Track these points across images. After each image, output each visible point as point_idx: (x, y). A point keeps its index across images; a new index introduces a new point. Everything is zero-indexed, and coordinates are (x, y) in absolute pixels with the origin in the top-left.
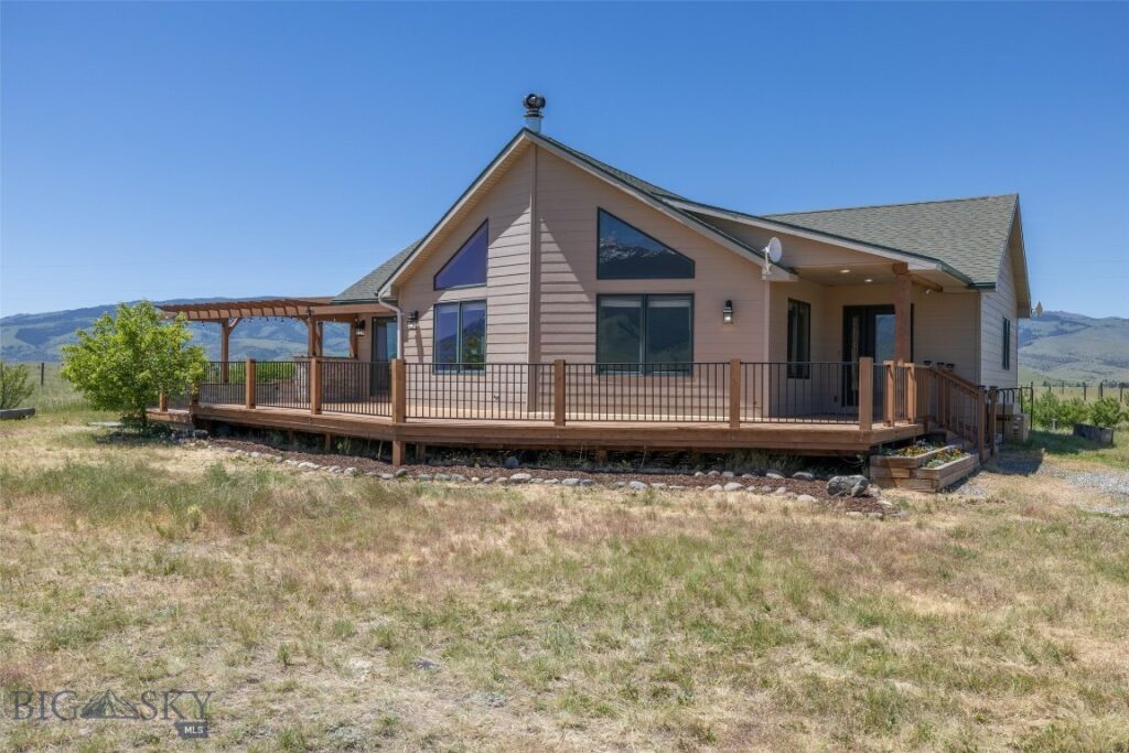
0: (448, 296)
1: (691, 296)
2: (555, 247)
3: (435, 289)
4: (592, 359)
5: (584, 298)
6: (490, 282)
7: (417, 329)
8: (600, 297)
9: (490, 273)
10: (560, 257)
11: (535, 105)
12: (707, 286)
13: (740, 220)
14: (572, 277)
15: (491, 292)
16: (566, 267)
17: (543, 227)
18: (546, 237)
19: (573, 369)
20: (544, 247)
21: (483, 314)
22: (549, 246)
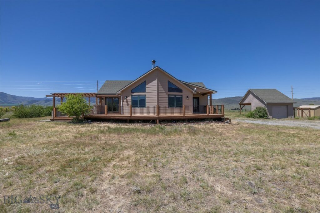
0: (135, 94)
1: (182, 95)
2: (161, 86)
3: (132, 92)
4: (168, 105)
5: (166, 95)
6: (147, 92)
7: (127, 100)
8: (168, 95)
9: (147, 90)
10: (162, 88)
11: (154, 62)
12: (184, 94)
13: (189, 84)
14: (164, 92)
15: (147, 93)
16: (163, 90)
17: (159, 83)
18: (160, 85)
19: (160, 107)
20: (159, 86)
21: (145, 97)
22: (160, 86)
